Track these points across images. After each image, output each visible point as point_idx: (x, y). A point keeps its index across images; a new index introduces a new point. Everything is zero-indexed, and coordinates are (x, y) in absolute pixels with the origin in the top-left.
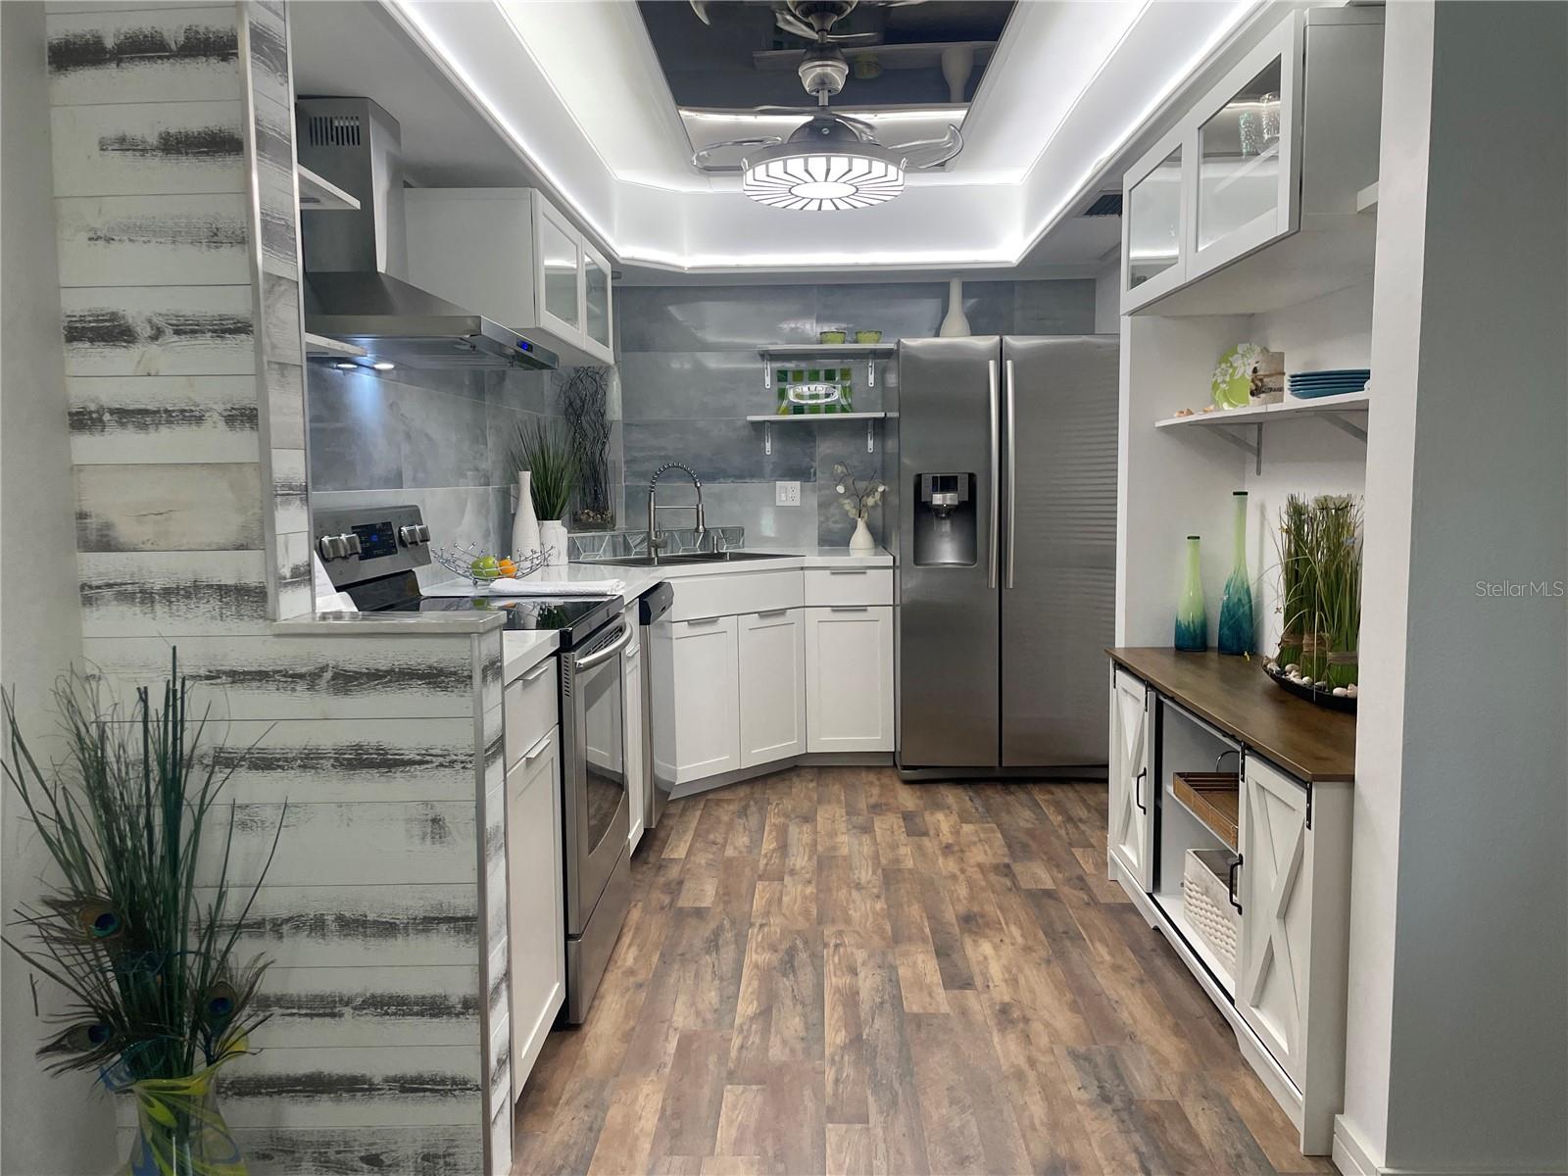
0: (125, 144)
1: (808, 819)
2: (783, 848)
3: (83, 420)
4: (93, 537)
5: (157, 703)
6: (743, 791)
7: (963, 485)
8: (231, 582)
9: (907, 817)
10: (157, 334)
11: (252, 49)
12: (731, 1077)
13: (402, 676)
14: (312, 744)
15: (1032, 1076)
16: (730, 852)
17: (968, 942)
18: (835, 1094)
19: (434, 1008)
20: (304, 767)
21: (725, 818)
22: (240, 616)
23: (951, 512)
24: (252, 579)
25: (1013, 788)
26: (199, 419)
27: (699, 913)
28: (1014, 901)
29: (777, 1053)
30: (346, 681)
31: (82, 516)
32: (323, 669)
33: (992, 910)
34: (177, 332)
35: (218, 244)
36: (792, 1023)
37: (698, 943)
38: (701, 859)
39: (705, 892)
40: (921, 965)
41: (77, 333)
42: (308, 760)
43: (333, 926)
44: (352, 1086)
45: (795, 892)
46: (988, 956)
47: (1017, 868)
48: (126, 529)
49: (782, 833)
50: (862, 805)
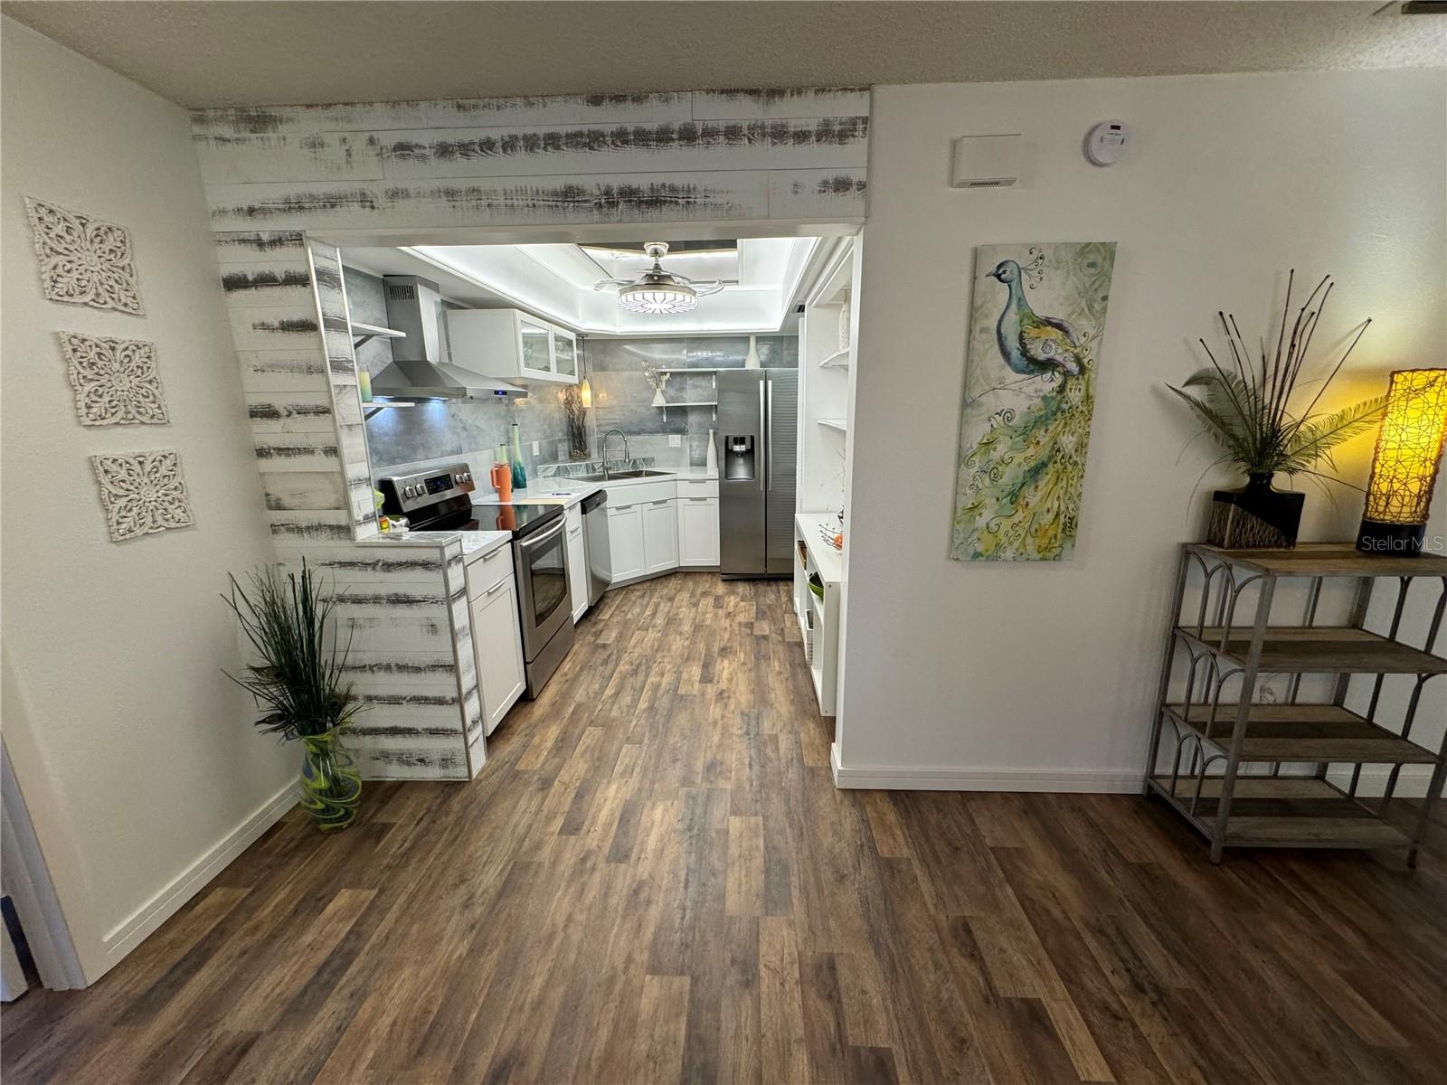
0: (265, 326)
1: (671, 600)
2: (654, 614)
3: (262, 453)
4: (273, 504)
5: (298, 579)
6: (648, 584)
7: (748, 441)
8: (334, 523)
9: (717, 598)
10: (290, 414)
11: (317, 280)
12: (591, 723)
13: (412, 565)
14: (377, 593)
15: (720, 723)
16: (629, 616)
17: (719, 660)
18: (633, 732)
19: (440, 701)
20: (374, 603)
21: (633, 599)
22: (340, 539)
23: (742, 454)
24: (343, 522)
25: (772, 583)
26: (312, 452)
27: (604, 646)
28: (748, 641)
29: (615, 713)
30: (389, 566)
31: (267, 495)
32: (379, 561)
33: (736, 646)
34: (299, 413)
35: (311, 373)
36: (626, 699)
37: (600, 661)
38: (615, 620)
39: (610, 637)
40: (696, 671)
41: (254, 414)
42: (376, 600)
43: (395, 668)
44: (410, 732)
45: (652, 635)
46: (724, 668)
47: (755, 625)
48: (286, 501)
49: (657, 605)
50: (699, 592)
